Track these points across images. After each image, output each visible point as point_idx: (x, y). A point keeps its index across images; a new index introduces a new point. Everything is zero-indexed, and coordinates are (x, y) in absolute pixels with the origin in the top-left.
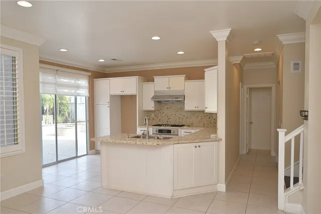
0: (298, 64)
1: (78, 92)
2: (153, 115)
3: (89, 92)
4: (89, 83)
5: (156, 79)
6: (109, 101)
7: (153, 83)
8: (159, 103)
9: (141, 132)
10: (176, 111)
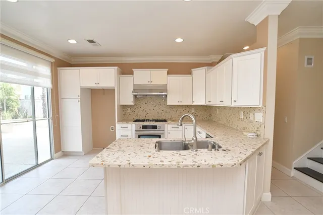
0: (311, 59)
1: (35, 80)
2: (129, 110)
3: (52, 83)
4: (52, 71)
5: (136, 71)
6: (79, 95)
7: (131, 75)
8: (136, 97)
9: (121, 129)
10: (155, 105)
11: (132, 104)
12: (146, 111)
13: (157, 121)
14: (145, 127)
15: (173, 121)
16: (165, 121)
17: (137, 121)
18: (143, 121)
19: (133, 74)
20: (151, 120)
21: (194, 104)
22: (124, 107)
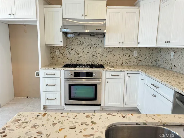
2: (58, 53)
7: (59, 6)
8: (66, 36)
9: (47, 76)
10: (89, 47)
11: (61, 44)
12: (78, 54)
13: (92, 66)
14: (77, 74)
15: (113, 66)
16: (102, 66)
17: (67, 66)
18: (75, 66)
19: (62, 5)
20: (85, 65)
21: (139, 46)
22: (51, 49)
